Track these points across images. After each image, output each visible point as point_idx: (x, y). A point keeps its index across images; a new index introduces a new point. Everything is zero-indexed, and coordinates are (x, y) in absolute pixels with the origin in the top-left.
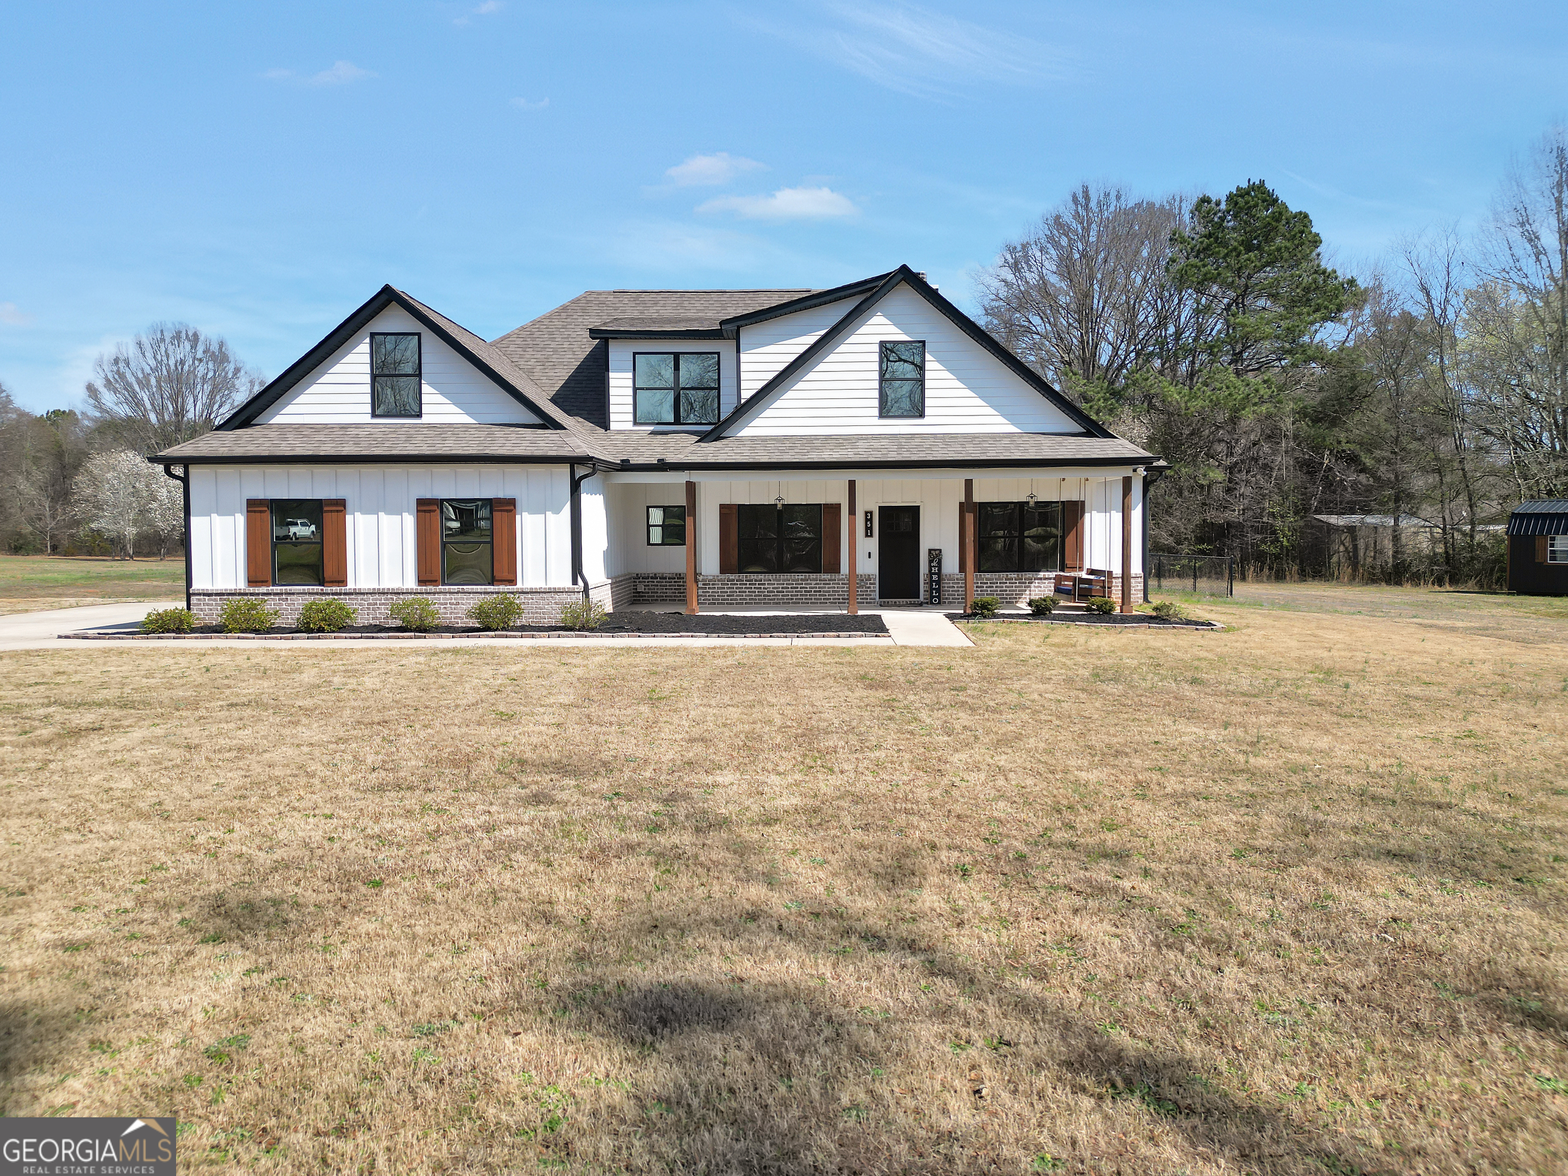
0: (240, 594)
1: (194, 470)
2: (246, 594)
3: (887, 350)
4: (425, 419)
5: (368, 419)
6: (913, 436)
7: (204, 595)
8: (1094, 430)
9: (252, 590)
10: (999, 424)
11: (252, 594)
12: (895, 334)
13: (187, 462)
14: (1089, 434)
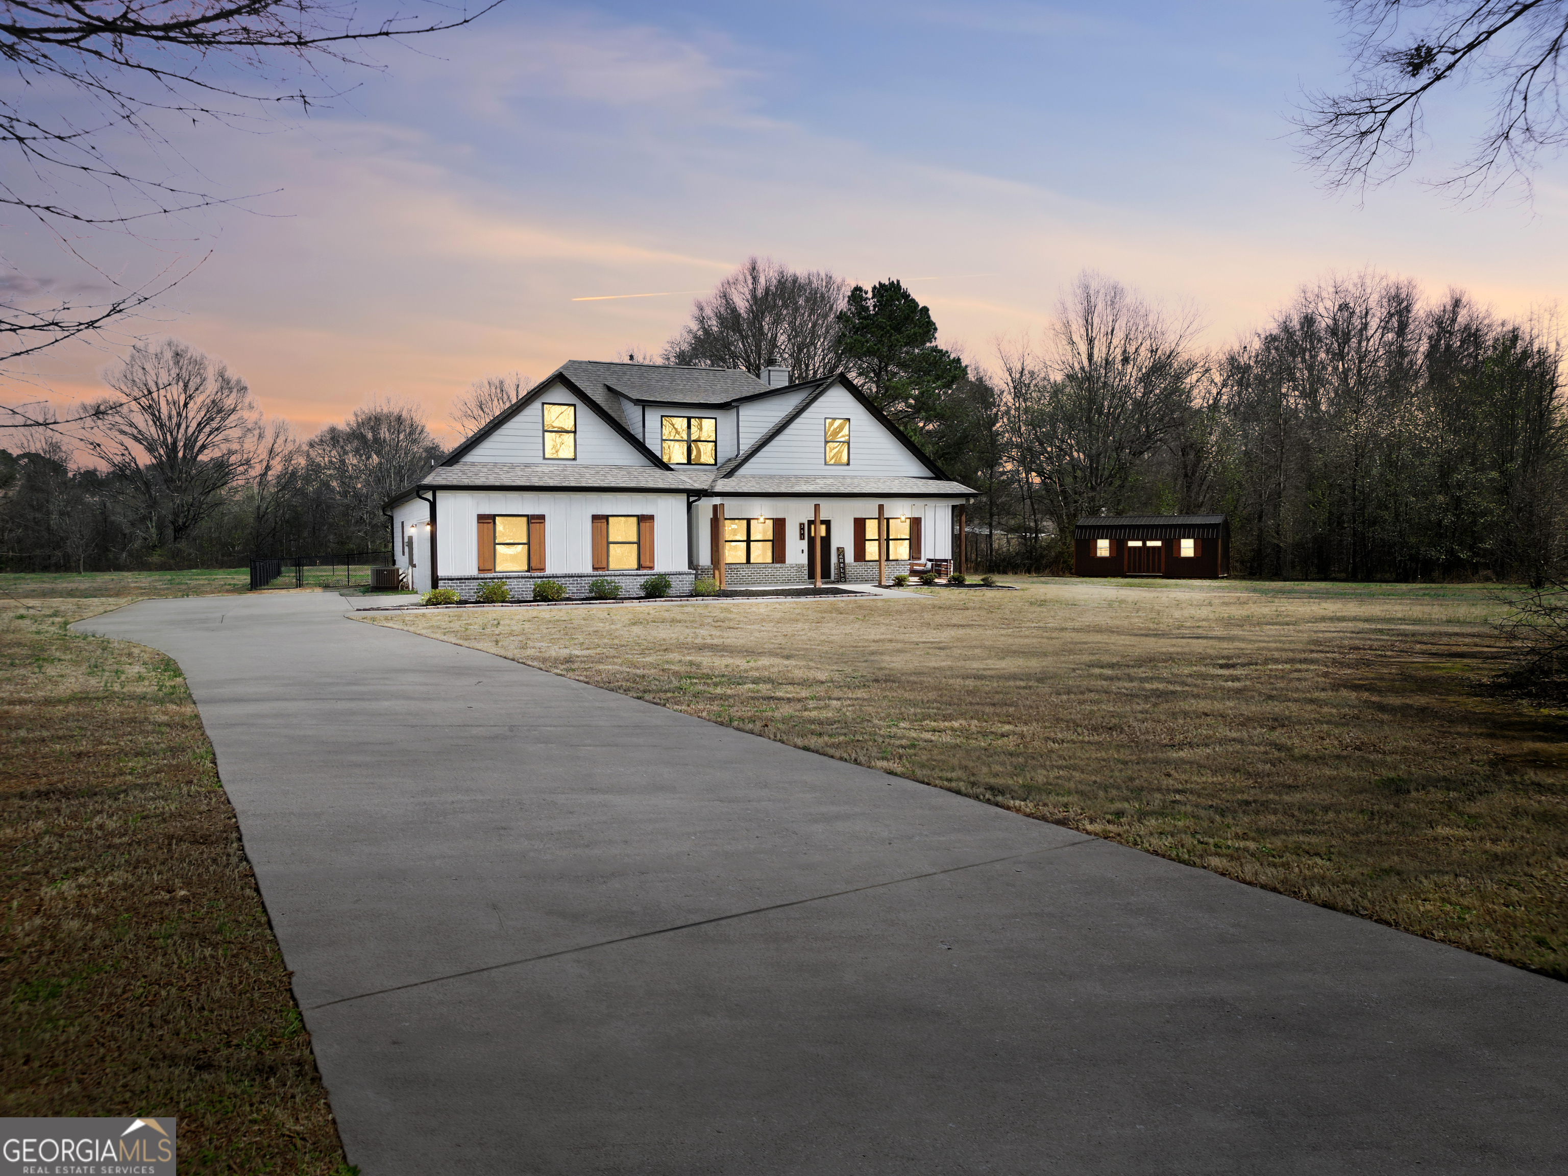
0: (474, 579)
1: (439, 494)
2: (478, 579)
3: (828, 422)
4: (578, 462)
5: (540, 460)
6: (844, 477)
7: (449, 579)
8: (939, 475)
9: (482, 576)
11: (482, 579)
13: (435, 489)
14: (937, 478)
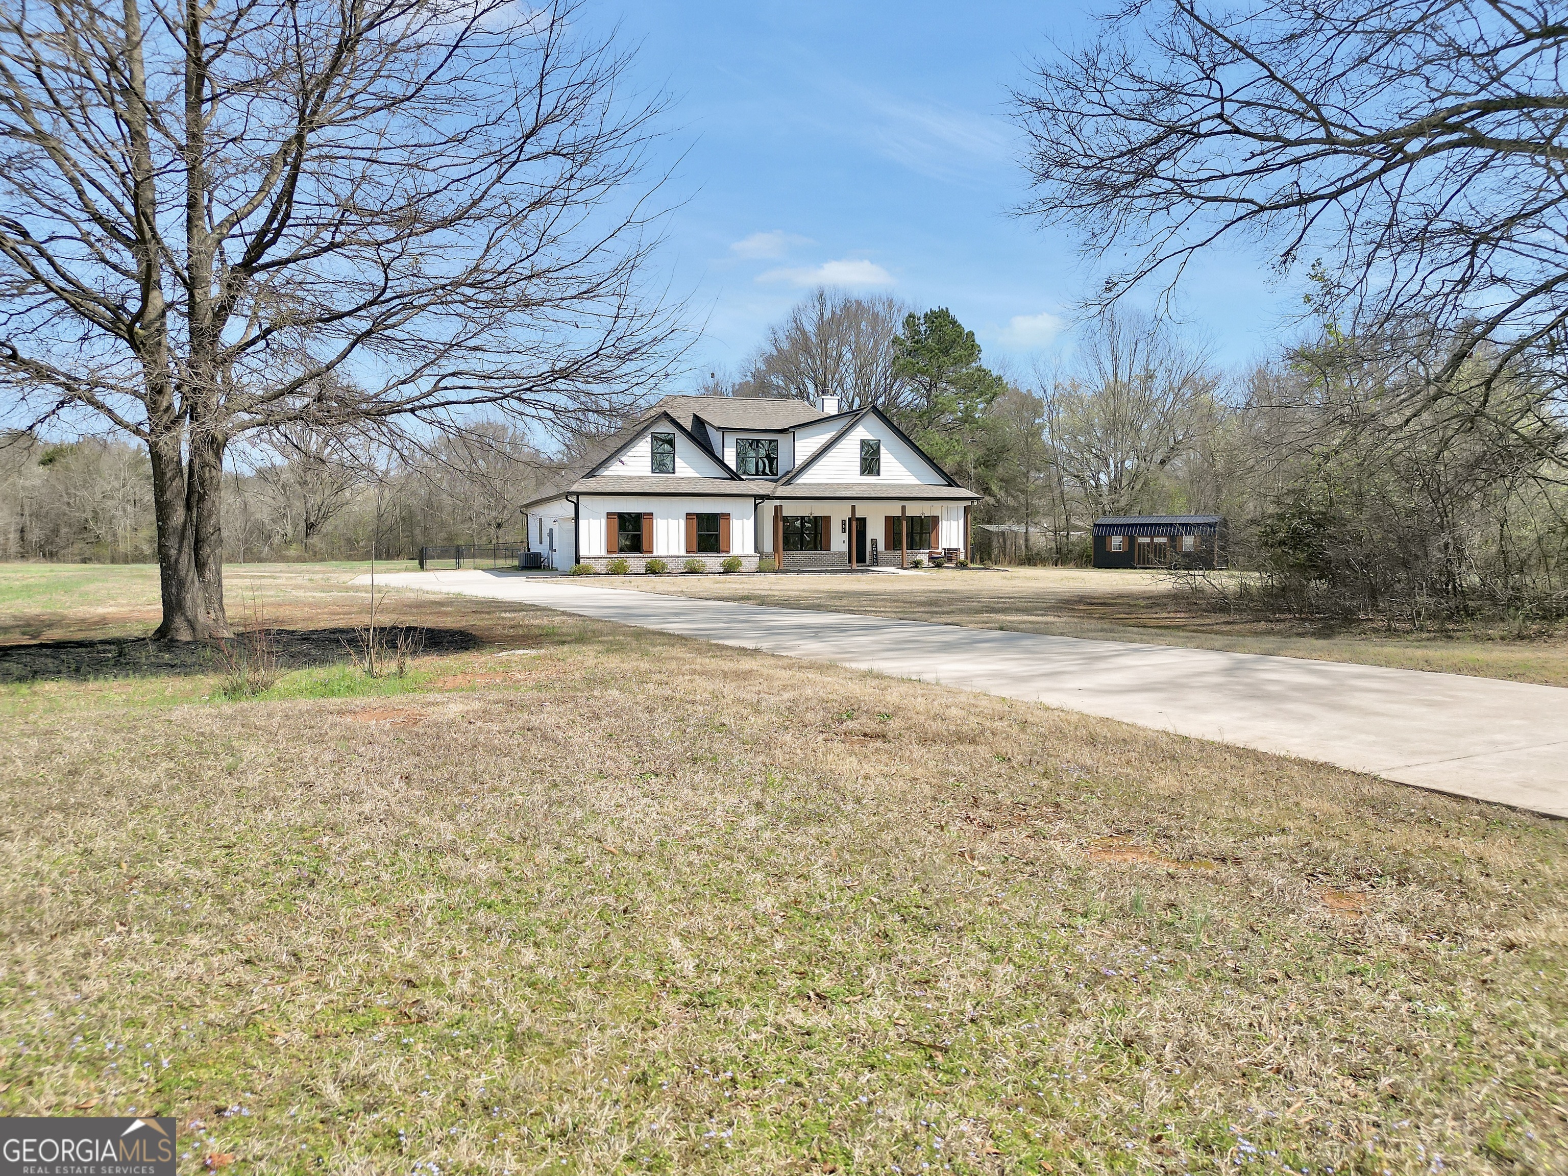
0: (606, 557)
1: (581, 498)
2: (609, 558)
3: (863, 443)
4: (677, 475)
5: (650, 474)
6: (875, 485)
7: (587, 558)
8: (951, 483)
10: (912, 480)
11: (611, 558)
12: (868, 436)
13: (578, 494)
